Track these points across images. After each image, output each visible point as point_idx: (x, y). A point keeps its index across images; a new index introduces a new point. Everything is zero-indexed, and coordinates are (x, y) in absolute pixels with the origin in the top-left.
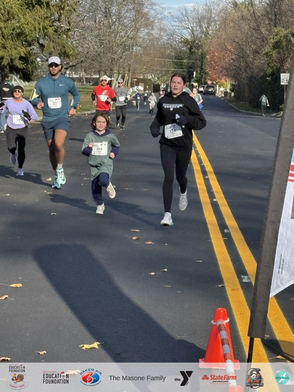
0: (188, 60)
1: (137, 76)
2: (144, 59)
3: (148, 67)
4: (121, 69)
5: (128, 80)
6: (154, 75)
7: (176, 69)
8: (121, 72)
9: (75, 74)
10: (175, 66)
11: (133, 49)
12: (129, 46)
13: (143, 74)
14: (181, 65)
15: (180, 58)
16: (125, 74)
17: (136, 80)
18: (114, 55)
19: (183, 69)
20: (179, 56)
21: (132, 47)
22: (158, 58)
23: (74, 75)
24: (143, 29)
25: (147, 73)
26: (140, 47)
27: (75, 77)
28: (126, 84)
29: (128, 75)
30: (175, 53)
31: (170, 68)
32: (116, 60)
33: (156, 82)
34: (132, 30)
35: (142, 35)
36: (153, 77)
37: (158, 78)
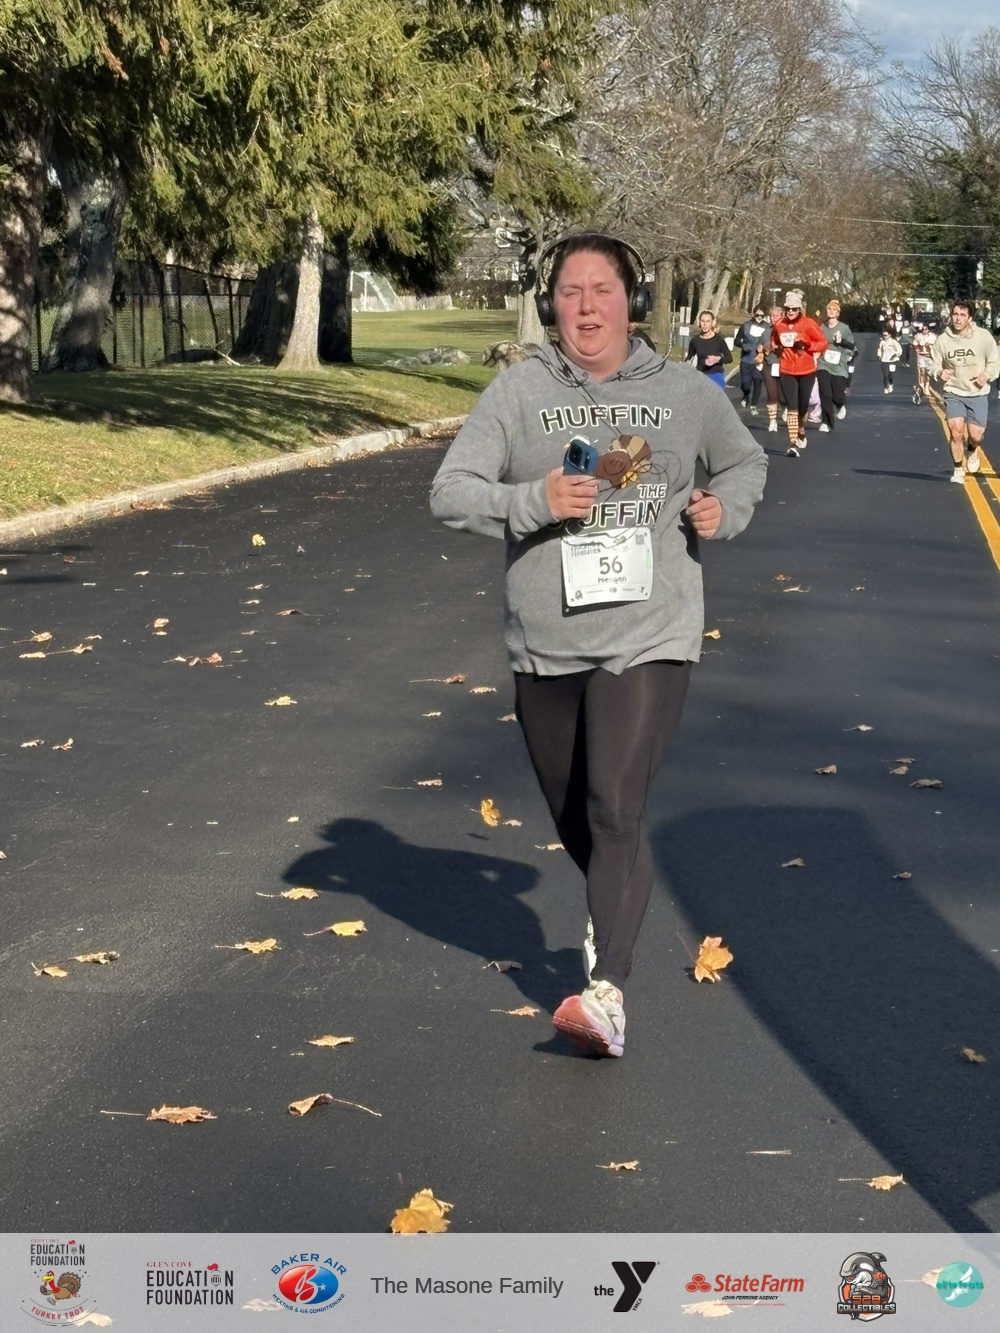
0: (959, 223)
2: (809, 221)
3: (824, 245)
4: (731, 253)
5: (753, 289)
6: (840, 273)
7: (915, 251)
8: (731, 263)
10: (915, 243)
11: (771, 183)
12: (757, 178)
13: (805, 271)
14: (934, 239)
15: (931, 215)
16: (743, 271)
17: (780, 290)
19: (940, 251)
20: (926, 209)
21: (768, 177)
22: (856, 216)
24: (806, 118)
25: (818, 268)
26: (795, 177)
28: (747, 306)
29: (751, 272)
30: (912, 199)
31: (896, 251)
32: (713, 223)
33: (846, 296)
34: (770, 121)
35: (800, 138)
36: (836, 280)
37: (855, 285)
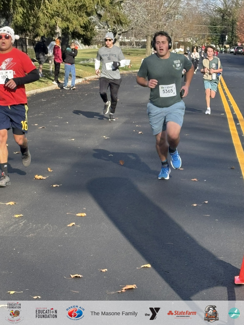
0: (221, 26)
1: (178, 40)
2: (184, 26)
3: (188, 32)
6: (193, 39)
7: (211, 33)
9: (127, 38)
10: (211, 31)
11: (175, 17)
12: (172, 15)
13: (184, 38)
14: (215, 30)
15: (215, 24)
17: (178, 43)
18: (159, 22)
19: (217, 33)
20: (213, 22)
21: (174, 15)
22: (196, 25)
23: (126, 40)
25: (187, 37)
26: (181, 15)
27: (127, 41)
30: (210, 20)
31: (206, 33)
32: (161, 26)
34: (174, 1)
35: (182, 5)
37: (196, 41)
